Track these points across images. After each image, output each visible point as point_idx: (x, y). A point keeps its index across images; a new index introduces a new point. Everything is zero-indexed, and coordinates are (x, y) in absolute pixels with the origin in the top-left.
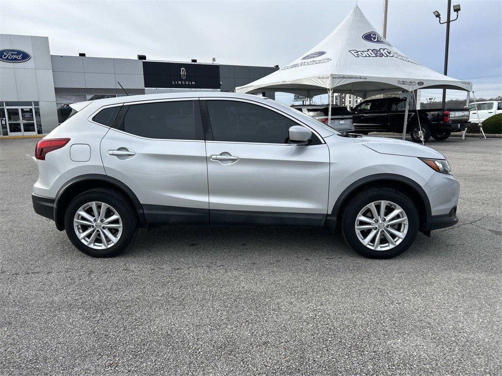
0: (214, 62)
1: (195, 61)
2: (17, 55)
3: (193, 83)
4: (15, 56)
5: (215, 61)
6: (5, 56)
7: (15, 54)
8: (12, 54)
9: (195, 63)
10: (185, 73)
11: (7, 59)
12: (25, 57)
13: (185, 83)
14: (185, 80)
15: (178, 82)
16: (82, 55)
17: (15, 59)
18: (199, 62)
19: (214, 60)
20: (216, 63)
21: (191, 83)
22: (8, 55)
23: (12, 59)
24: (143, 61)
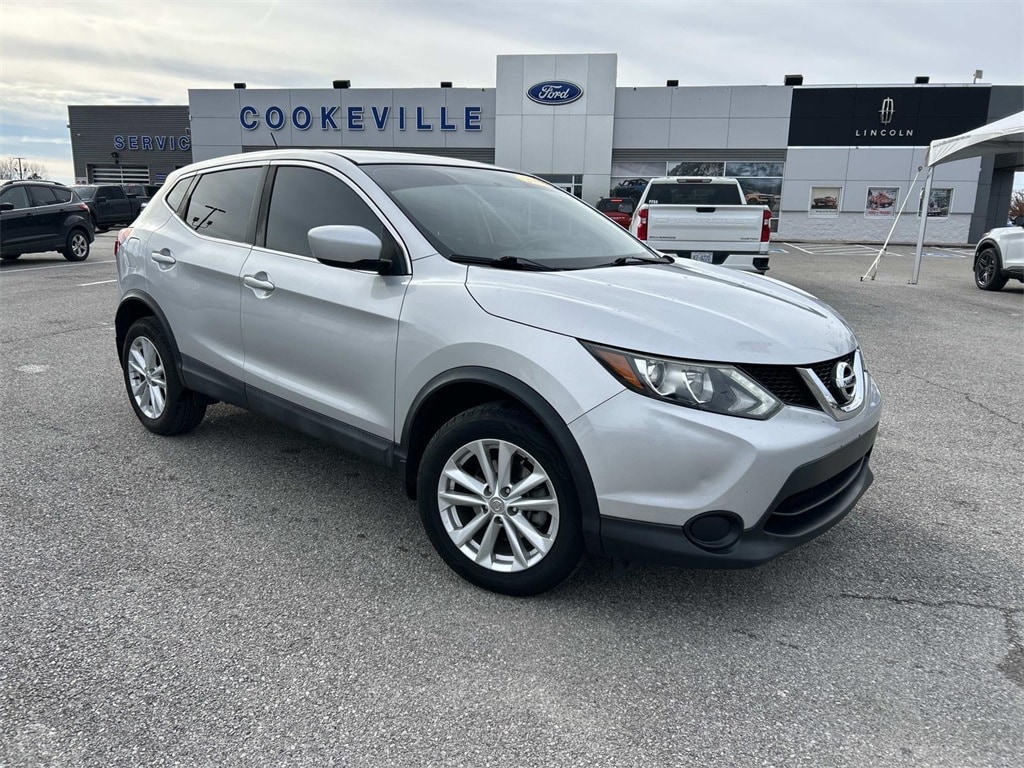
0: (978, 81)
1: (924, 80)
2: (561, 90)
3: (910, 133)
4: (557, 93)
5: (980, 77)
6: (543, 94)
7: (558, 90)
8: (555, 90)
9: (925, 86)
10: (892, 111)
11: (546, 98)
12: (574, 93)
13: (887, 133)
14: (888, 127)
15: (869, 133)
16: (673, 83)
17: (558, 98)
18: (934, 82)
19: (979, 74)
20: (981, 82)
21: (904, 132)
22: (548, 92)
23: (553, 99)
24: (795, 87)
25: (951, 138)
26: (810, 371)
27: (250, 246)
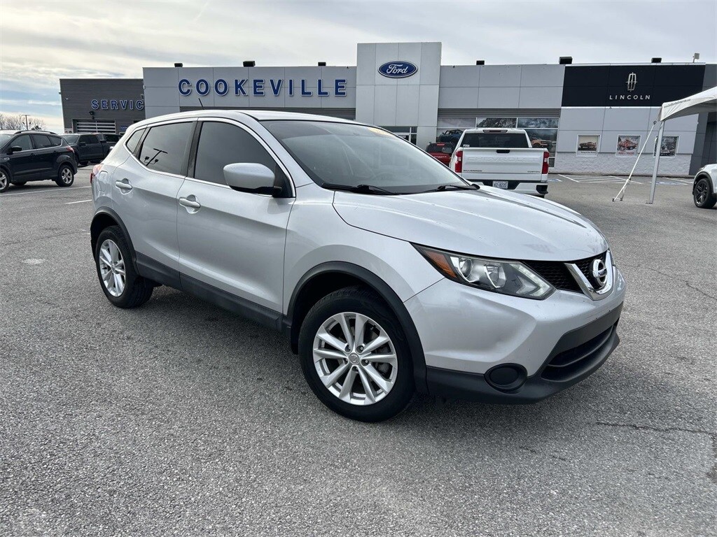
0: (696, 60)
1: (658, 60)
2: (402, 68)
3: (648, 97)
4: (399, 70)
5: (698, 58)
6: (390, 70)
7: (400, 68)
8: (398, 68)
9: (658, 64)
10: (635, 82)
11: (391, 74)
12: (411, 69)
13: (632, 97)
14: (633, 93)
15: (618, 97)
16: (480, 63)
17: (400, 73)
18: (665, 62)
19: (697, 56)
20: (698, 62)
21: (644, 97)
22: (393, 69)
23: (396, 74)
24: (567, 65)
25: (677, 101)
26: (574, 266)
27: (184, 177)
